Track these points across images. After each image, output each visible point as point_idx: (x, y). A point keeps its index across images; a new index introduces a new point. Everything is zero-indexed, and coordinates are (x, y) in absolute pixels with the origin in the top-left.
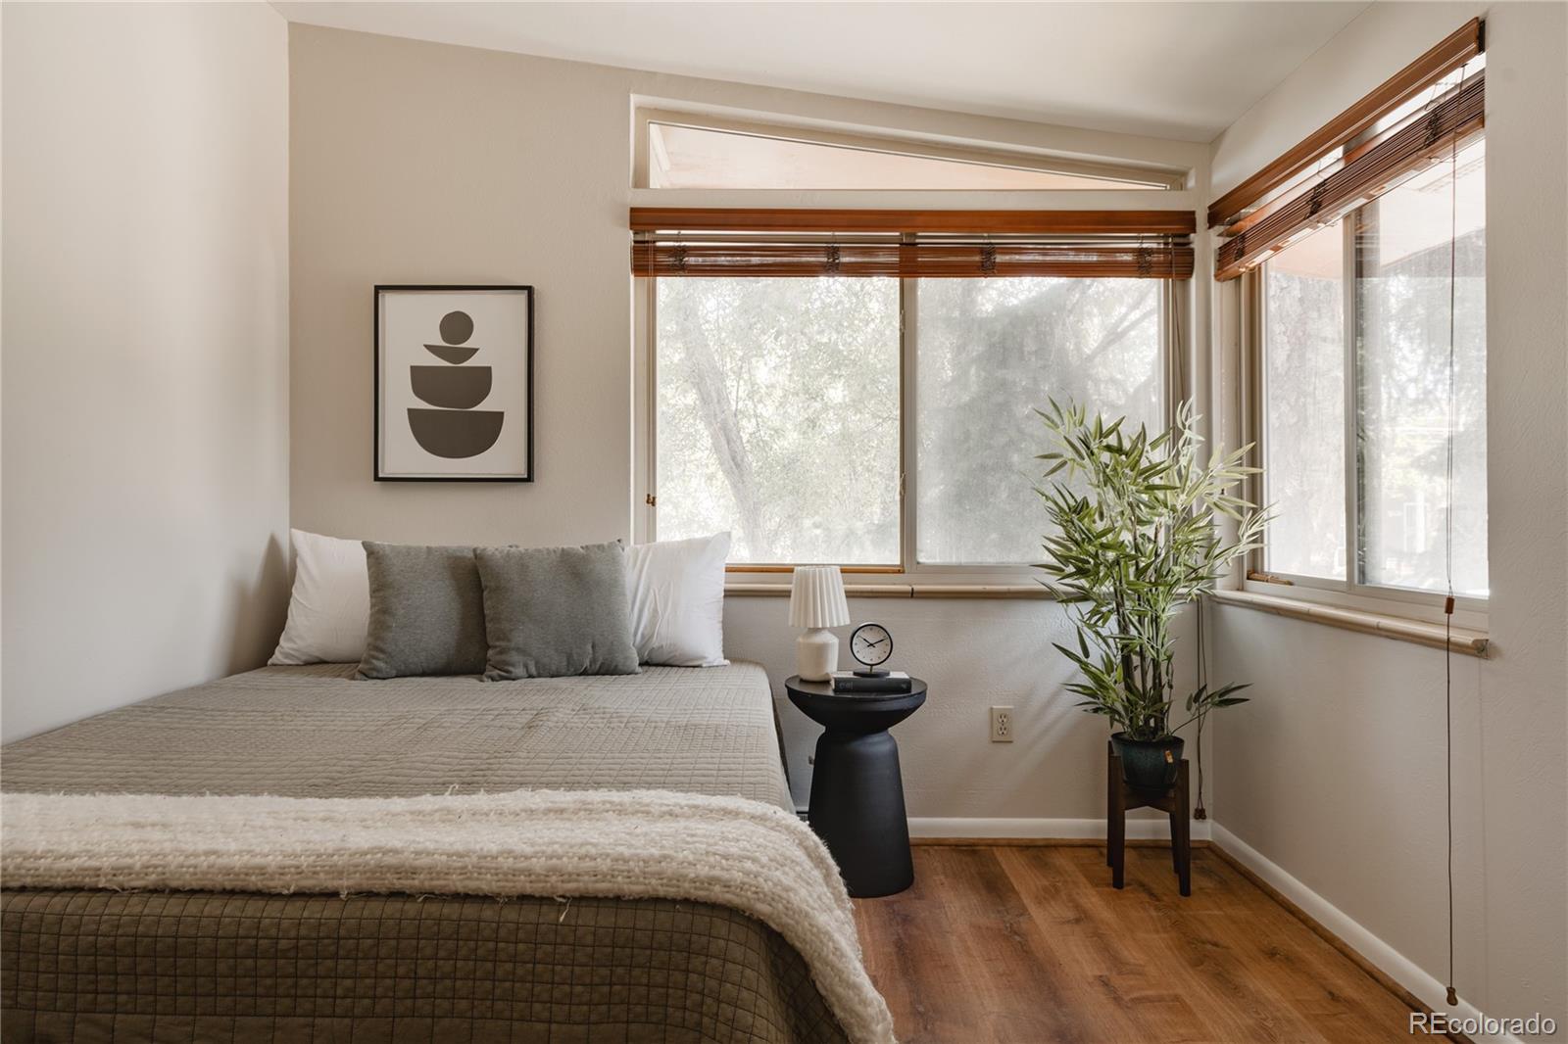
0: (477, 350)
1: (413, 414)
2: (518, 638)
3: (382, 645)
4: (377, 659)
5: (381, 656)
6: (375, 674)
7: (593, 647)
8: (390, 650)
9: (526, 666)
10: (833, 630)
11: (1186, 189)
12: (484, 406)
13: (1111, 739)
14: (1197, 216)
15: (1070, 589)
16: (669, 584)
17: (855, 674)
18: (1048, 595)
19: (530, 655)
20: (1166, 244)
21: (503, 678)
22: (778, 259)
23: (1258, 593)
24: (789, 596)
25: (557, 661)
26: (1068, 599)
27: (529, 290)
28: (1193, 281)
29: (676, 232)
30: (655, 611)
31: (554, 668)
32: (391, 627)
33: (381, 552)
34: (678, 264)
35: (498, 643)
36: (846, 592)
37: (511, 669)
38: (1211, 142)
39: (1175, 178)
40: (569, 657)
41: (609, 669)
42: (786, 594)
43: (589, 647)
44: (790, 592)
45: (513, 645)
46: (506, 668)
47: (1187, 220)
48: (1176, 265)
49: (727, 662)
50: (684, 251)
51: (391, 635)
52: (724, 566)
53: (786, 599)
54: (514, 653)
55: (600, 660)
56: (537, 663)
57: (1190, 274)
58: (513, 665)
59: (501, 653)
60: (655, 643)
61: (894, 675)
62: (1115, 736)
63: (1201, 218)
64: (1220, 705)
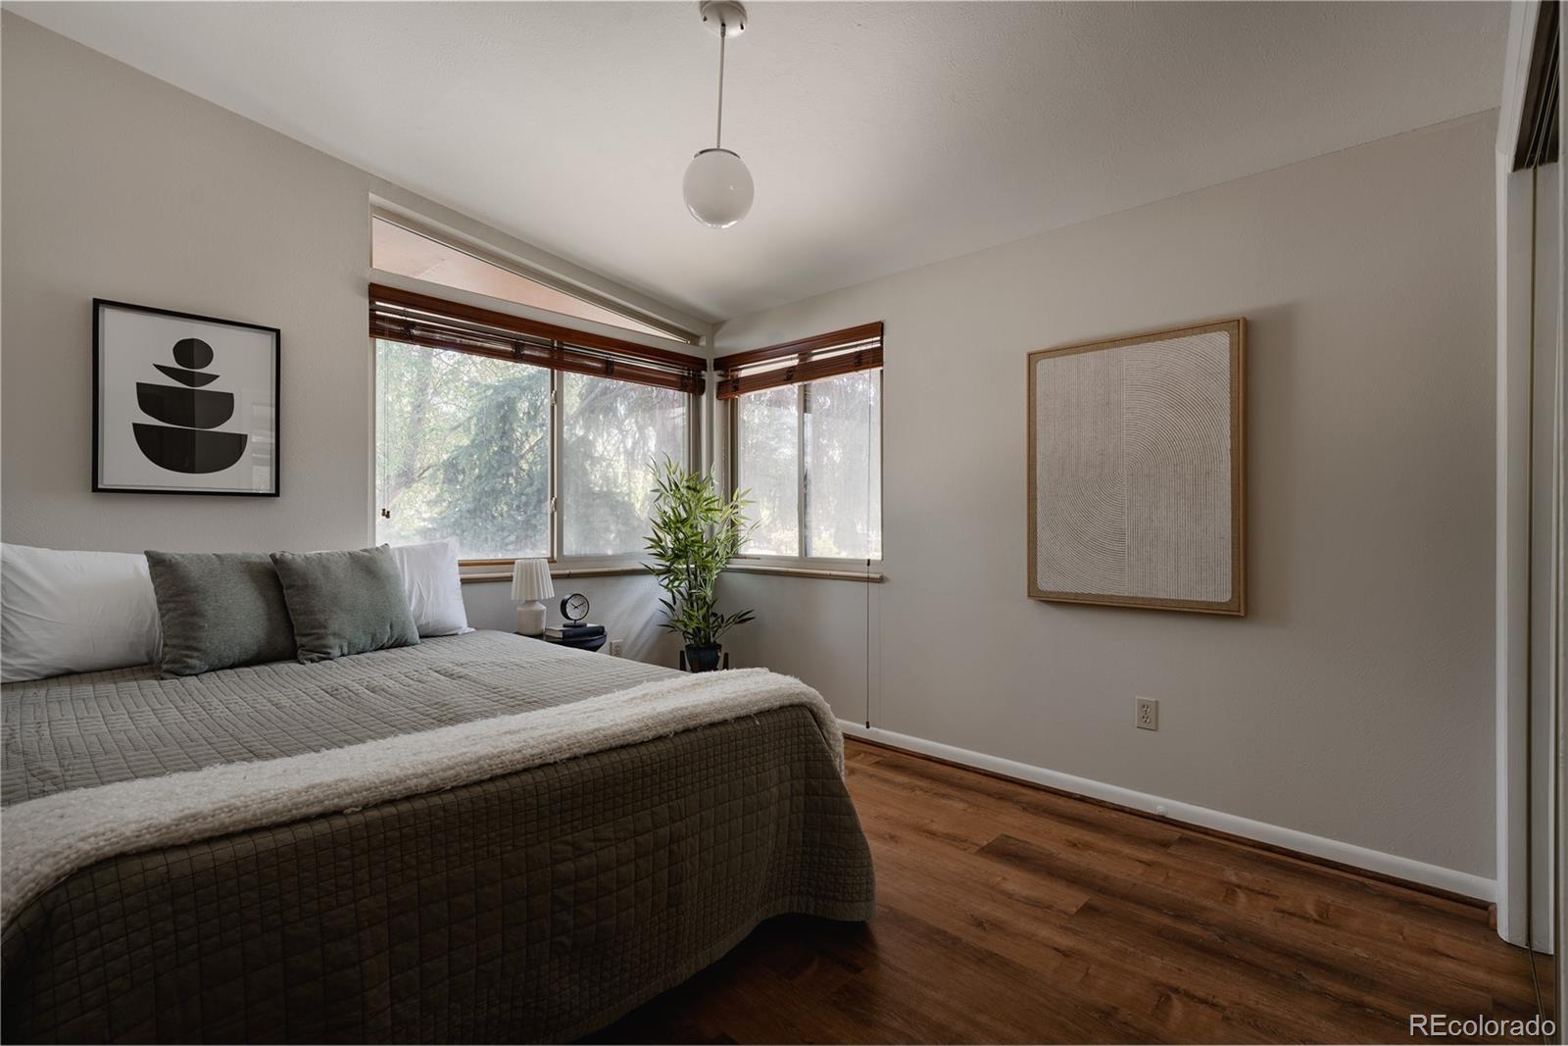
0: (218, 376)
1: (138, 429)
2: (334, 626)
3: (195, 645)
4: (191, 657)
5: (196, 654)
6: (188, 672)
7: (391, 627)
8: (204, 648)
9: (341, 648)
10: (543, 602)
11: (698, 345)
12: (223, 428)
13: (684, 649)
14: (708, 362)
15: (661, 567)
16: (428, 576)
17: (564, 626)
18: (647, 572)
19: (344, 638)
20: (689, 374)
21: (324, 659)
22: (472, 342)
23: (736, 564)
24: (512, 580)
25: (364, 640)
26: (659, 573)
27: (278, 332)
28: (704, 398)
29: (402, 308)
30: (421, 596)
31: (361, 646)
32: (204, 626)
33: (173, 560)
34: (404, 333)
35: (314, 631)
36: (552, 575)
37: (329, 650)
38: (715, 325)
39: (693, 338)
40: (374, 636)
41: (400, 643)
42: (509, 579)
43: (388, 627)
44: (512, 577)
45: (329, 632)
46: (325, 650)
47: (701, 364)
48: (692, 385)
49: (473, 630)
50: (413, 325)
51: (204, 634)
52: (457, 563)
53: (509, 583)
54: (330, 637)
55: (396, 636)
56: (349, 644)
57: (703, 392)
58: (331, 648)
59: (318, 639)
60: (423, 621)
61: (589, 625)
62: (687, 646)
63: (710, 363)
64: (740, 622)
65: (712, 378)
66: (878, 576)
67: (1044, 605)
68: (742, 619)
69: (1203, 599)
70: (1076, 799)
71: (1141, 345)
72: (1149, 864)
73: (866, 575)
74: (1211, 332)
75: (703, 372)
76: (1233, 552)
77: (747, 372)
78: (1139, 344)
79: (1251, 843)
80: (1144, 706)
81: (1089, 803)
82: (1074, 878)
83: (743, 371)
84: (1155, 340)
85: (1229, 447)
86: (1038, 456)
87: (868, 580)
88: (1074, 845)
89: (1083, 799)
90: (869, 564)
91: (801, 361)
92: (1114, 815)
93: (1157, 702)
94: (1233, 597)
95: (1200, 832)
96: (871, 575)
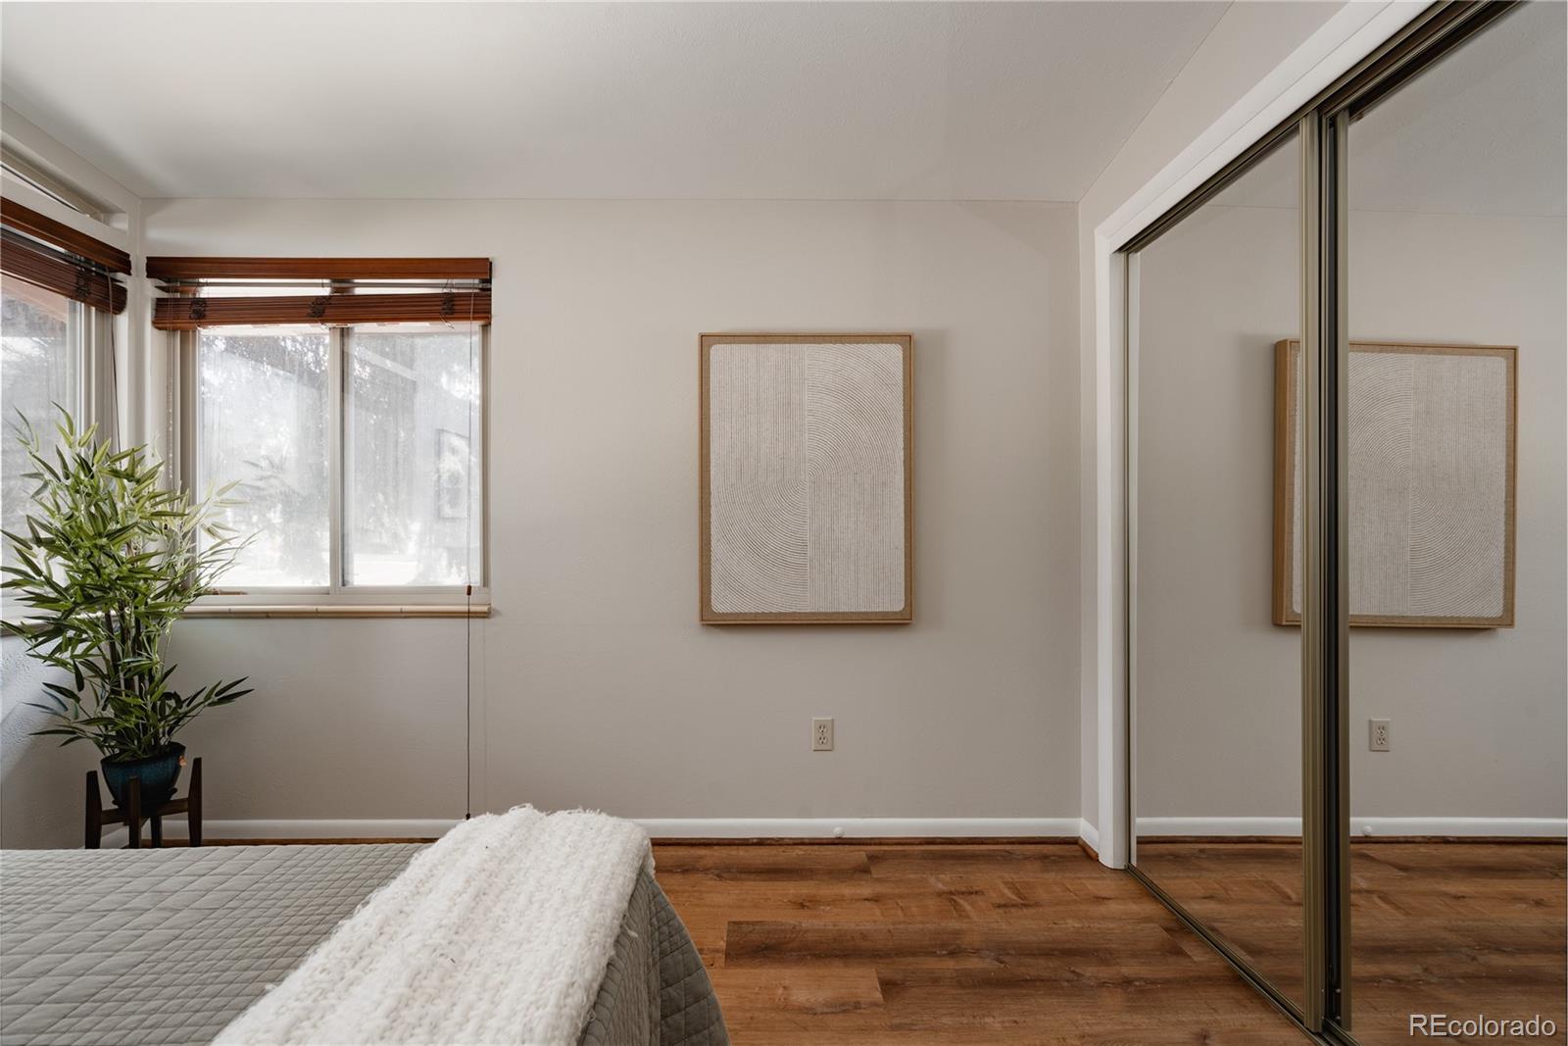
11: (113, 225)
13: (97, 767)
14: (134, 260)
20: (89, 270)
23: (203, 604)
28: (124, 320)
39: (94, 211)
47: (119, 259)
48: (98, 294)
57: (122, 311)
62: (104, 761)
63: (139, 263)
64: (221, 701)
65: (142, 290)
66: (485, 609)
67: (713, 629)
68: (224, 696)
69: (880, 610)
70: (753, 844)
71: (822, 345)
72: (876, 899)
73: (465, 608)
74: (887, 343)
75: (120, 276)
76: (905, 562)
77: (211, 290)
78: (820, 343)
79: (918, 841)
80: (821, 727)
81: (768, 845)
82: (841, 950)
83: (205, 288)
84: (836, 342)
85: (902, 459)
86: (712, 456)
87: (469, 615)
88: (802, 906)
89: (761, 843)
90: (469, 593)
91: (336, 290)
92: (799, 851)
93: (833, 720)
94: (905, 606)
95: (875, 844)
96: (473, 609)
